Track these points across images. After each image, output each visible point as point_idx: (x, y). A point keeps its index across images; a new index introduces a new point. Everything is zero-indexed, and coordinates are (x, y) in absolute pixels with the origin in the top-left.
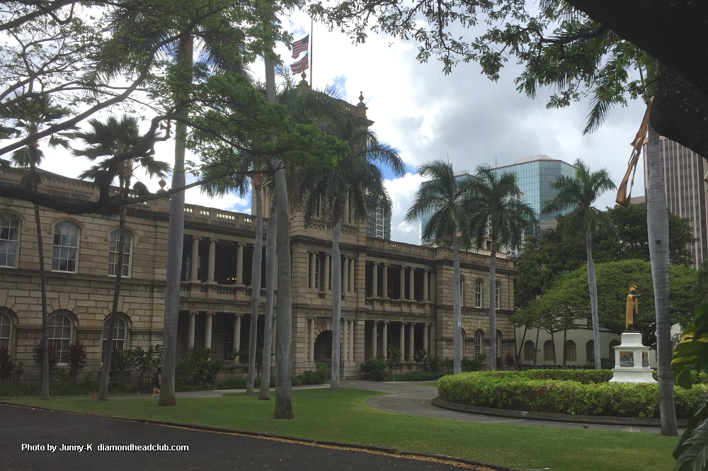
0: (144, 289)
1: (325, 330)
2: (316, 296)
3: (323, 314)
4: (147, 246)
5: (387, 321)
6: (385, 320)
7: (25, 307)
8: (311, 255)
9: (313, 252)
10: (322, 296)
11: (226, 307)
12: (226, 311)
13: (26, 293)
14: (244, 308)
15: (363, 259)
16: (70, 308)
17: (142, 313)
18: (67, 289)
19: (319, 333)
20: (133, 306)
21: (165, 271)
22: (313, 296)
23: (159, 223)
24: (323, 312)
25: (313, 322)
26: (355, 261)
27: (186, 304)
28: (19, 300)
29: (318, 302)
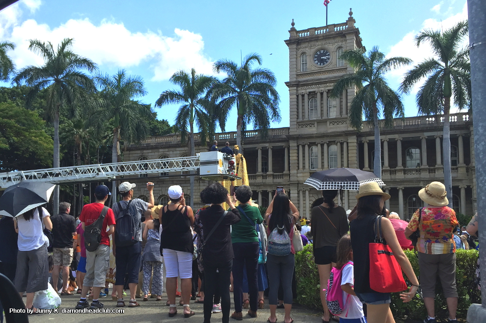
2: (308, 174)
6: (398, 186)
8: (304, 146)
9: (304, 144)
10: (312, 174)
15: (353, 140)
25: (307, 192)
26: (348, 143)
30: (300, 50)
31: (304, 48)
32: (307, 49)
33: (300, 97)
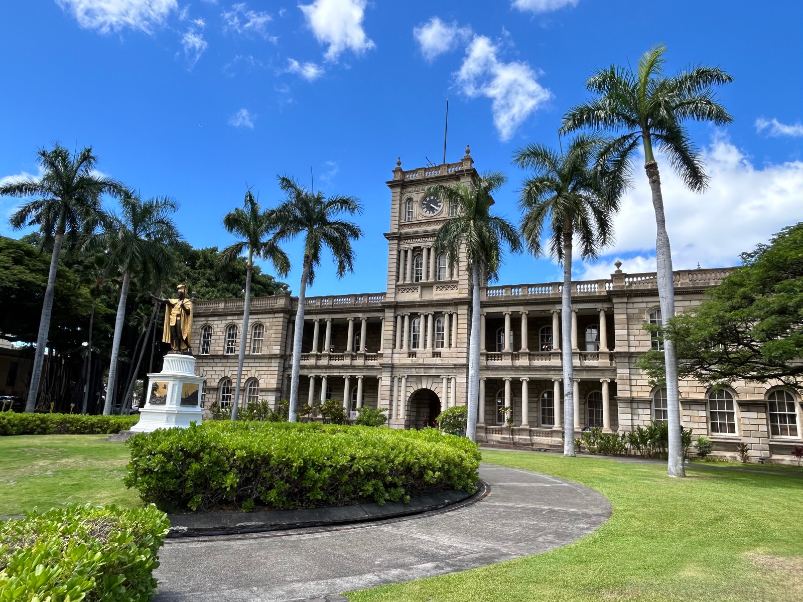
0: (267, 361)
1: (420, 387)
2: (406, 355)
3: (413, 372)
4: (271, 332)
5: (524, 377)
6: (522, 376)
7: (210, 376)
8: (403, 318)
9: (403, 315)
10: (412, 355)
11: (335, 371)
12: (335, 374)
13: (211, 368)
14: (350, 371)
15: (464, 311)
16: (229, 376)
17: (265, 377)
18: (228, 364)
19: (412, 391)
20: (262, 373)
21: (279, 347)
22: (402, 356)
23: (277, 315)
24: (414, 370)
25: (404, 380)
26: (457, 315)
27: (305, 370)
28: (208, 372)
29: (409, 361)
30: (407, 194)
31: (410, 192)
32: (414, 194)
33: (402, 253)
